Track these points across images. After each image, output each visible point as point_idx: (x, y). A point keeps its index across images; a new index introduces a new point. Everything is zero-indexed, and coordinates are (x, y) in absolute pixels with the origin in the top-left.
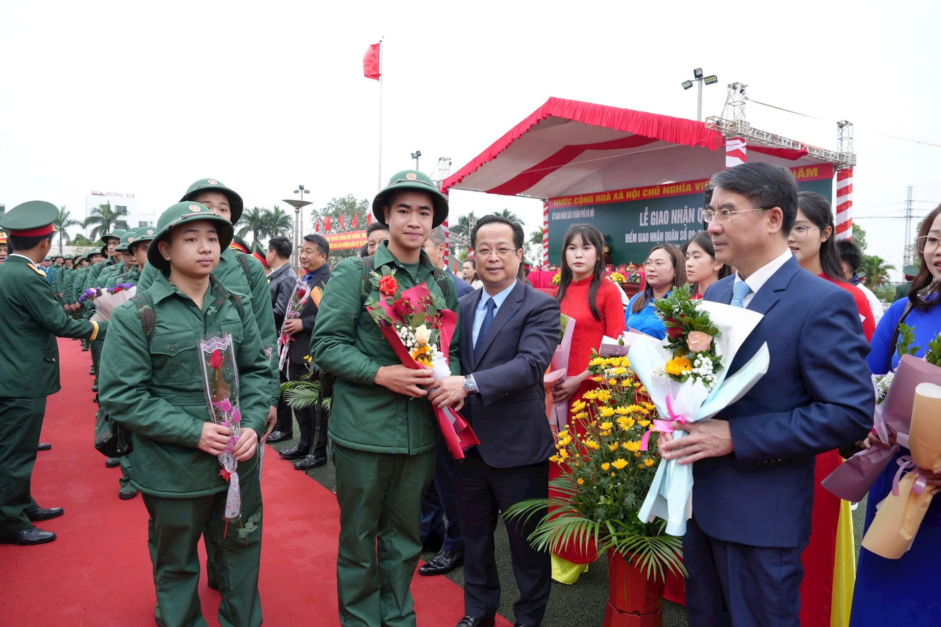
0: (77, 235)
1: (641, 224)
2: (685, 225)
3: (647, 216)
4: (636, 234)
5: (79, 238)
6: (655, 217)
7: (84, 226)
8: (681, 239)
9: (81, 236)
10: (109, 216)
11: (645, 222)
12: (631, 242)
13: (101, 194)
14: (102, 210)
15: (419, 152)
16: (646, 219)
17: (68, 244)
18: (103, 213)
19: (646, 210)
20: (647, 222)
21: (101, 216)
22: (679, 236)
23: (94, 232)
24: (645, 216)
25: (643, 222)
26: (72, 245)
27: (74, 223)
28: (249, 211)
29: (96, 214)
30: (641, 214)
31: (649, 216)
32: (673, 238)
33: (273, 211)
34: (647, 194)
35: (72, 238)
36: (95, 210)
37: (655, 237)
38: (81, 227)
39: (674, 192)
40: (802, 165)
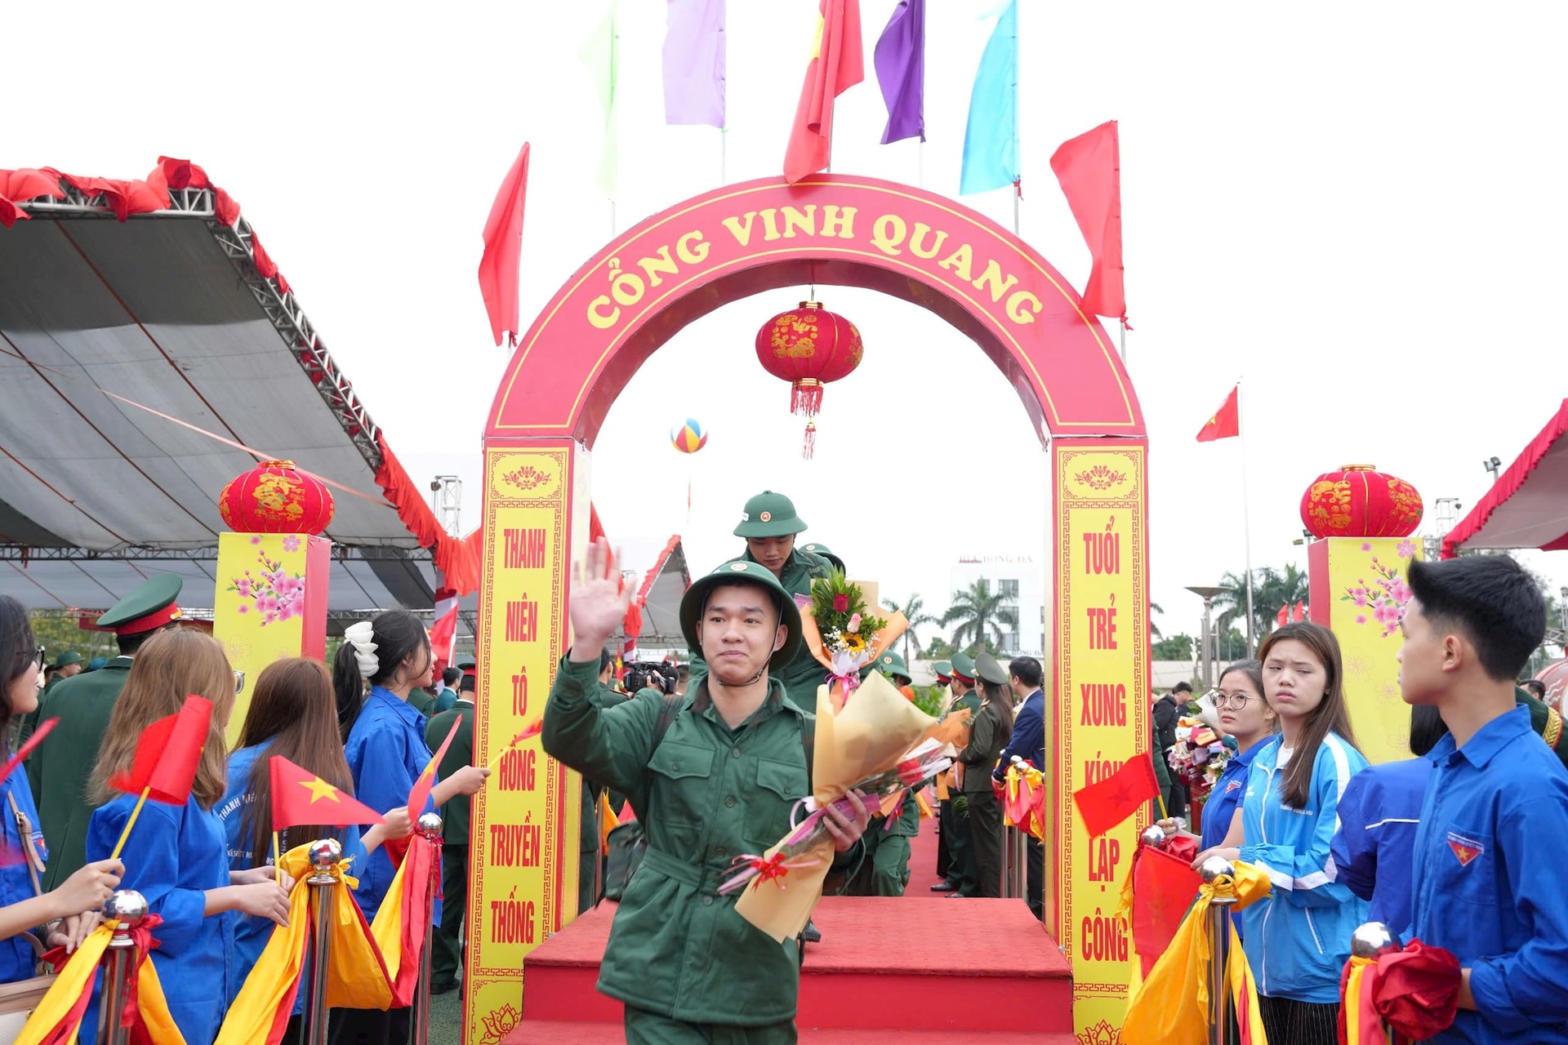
0: (934, 639)
5: (937, 643)
7: (942, 624)
9: (939, 640)
10: (983, 603)
13: (975, 561)
14: (971, 593)
15: (1496, 458)
17: (919, 657)
18: (971, 599)
21: (970, 603)
23: (959, 633)
26: (925, 658)
27: (926, 619)
28: (1235, 578)
29: (962, 602)
33: (1283, 576)
35: (925, 646)
36: (961, 595)
38: (938, 627)
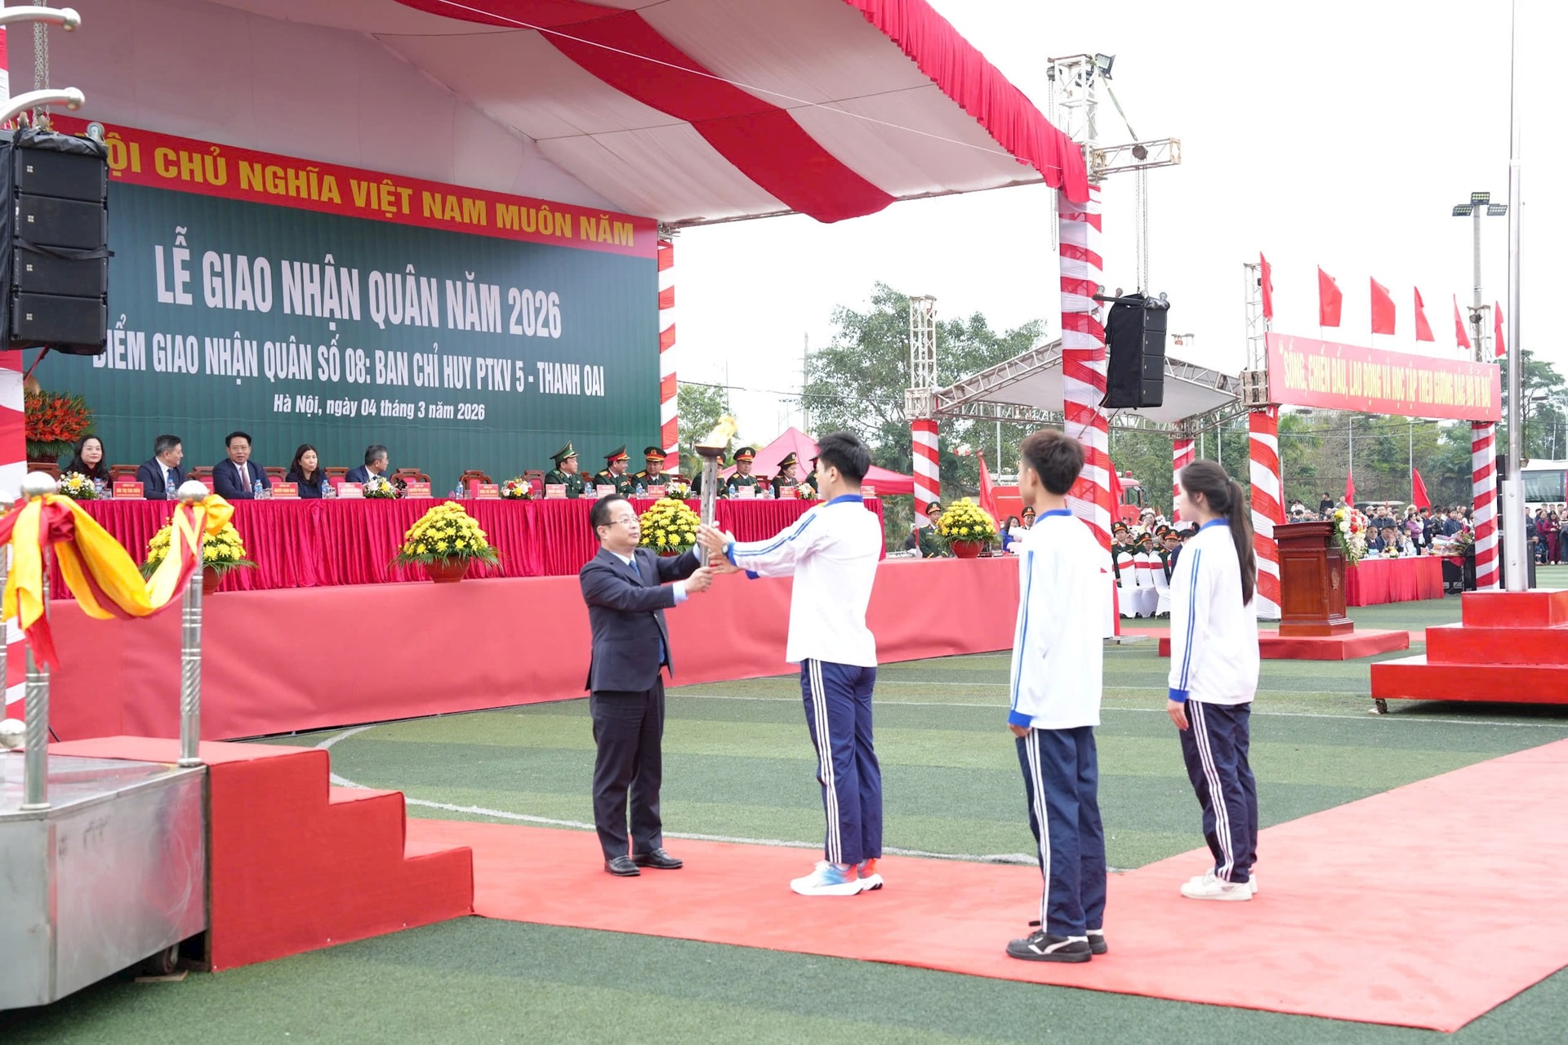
1: (164, 297)
2: (332, 326)
3: (185, 265)
4: (141, 336)
6: (221, 275)
8: (323, 378)
11: (179, 287)
12: (121, 365)
16: (182, 276)
19: (180, 240)
20: (187, 288)
22: (316, 365)
24: (177, 265)
25: (170, 287)
30: (159, 250)
31: (193, 266)
32: (294, 369)
34: (173, 172)
37: (226, 356)
39: (281, 191)
40: (607, 209)
